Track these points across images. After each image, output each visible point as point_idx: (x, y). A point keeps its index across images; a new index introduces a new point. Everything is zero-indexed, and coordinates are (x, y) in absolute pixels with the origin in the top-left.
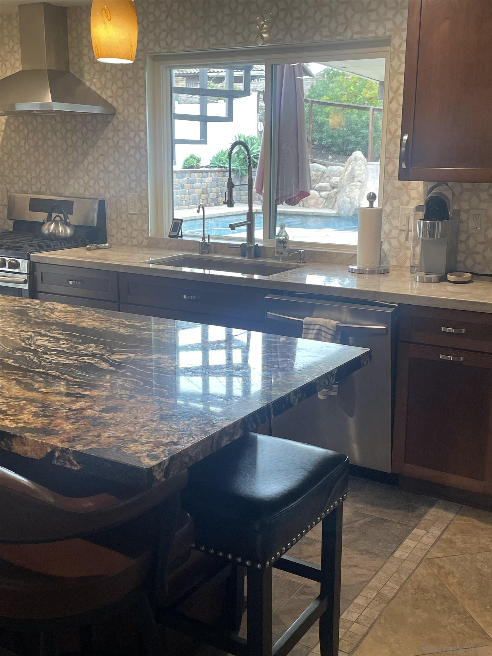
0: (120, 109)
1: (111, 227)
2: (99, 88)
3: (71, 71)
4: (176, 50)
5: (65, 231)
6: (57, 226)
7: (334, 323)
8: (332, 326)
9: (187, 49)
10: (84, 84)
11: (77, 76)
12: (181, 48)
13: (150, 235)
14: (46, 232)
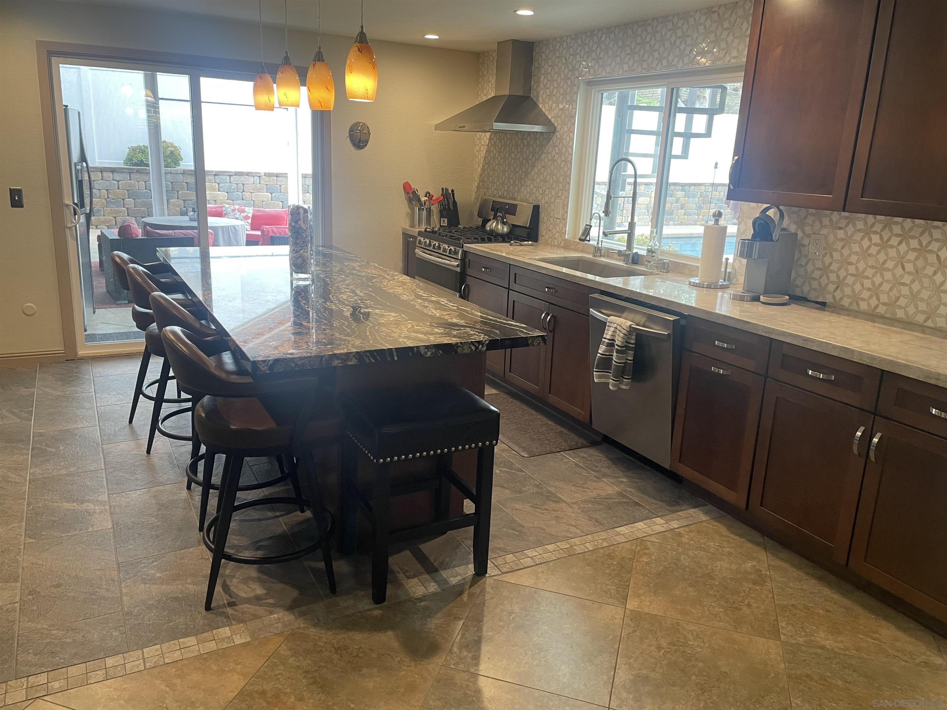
0: (558, 128)
1: (542, 229)
2: (547, 110)
3: (532, 96)
4: (600, 76)
5: (503, 228)
6: (497, 224)
7: (629, 323)
8: (626, 327)
9: (607, 75)
10: (538, 106)
11: (535, 99)
12: (604, 74)
13: (566, 237)
14: (488, 229)
